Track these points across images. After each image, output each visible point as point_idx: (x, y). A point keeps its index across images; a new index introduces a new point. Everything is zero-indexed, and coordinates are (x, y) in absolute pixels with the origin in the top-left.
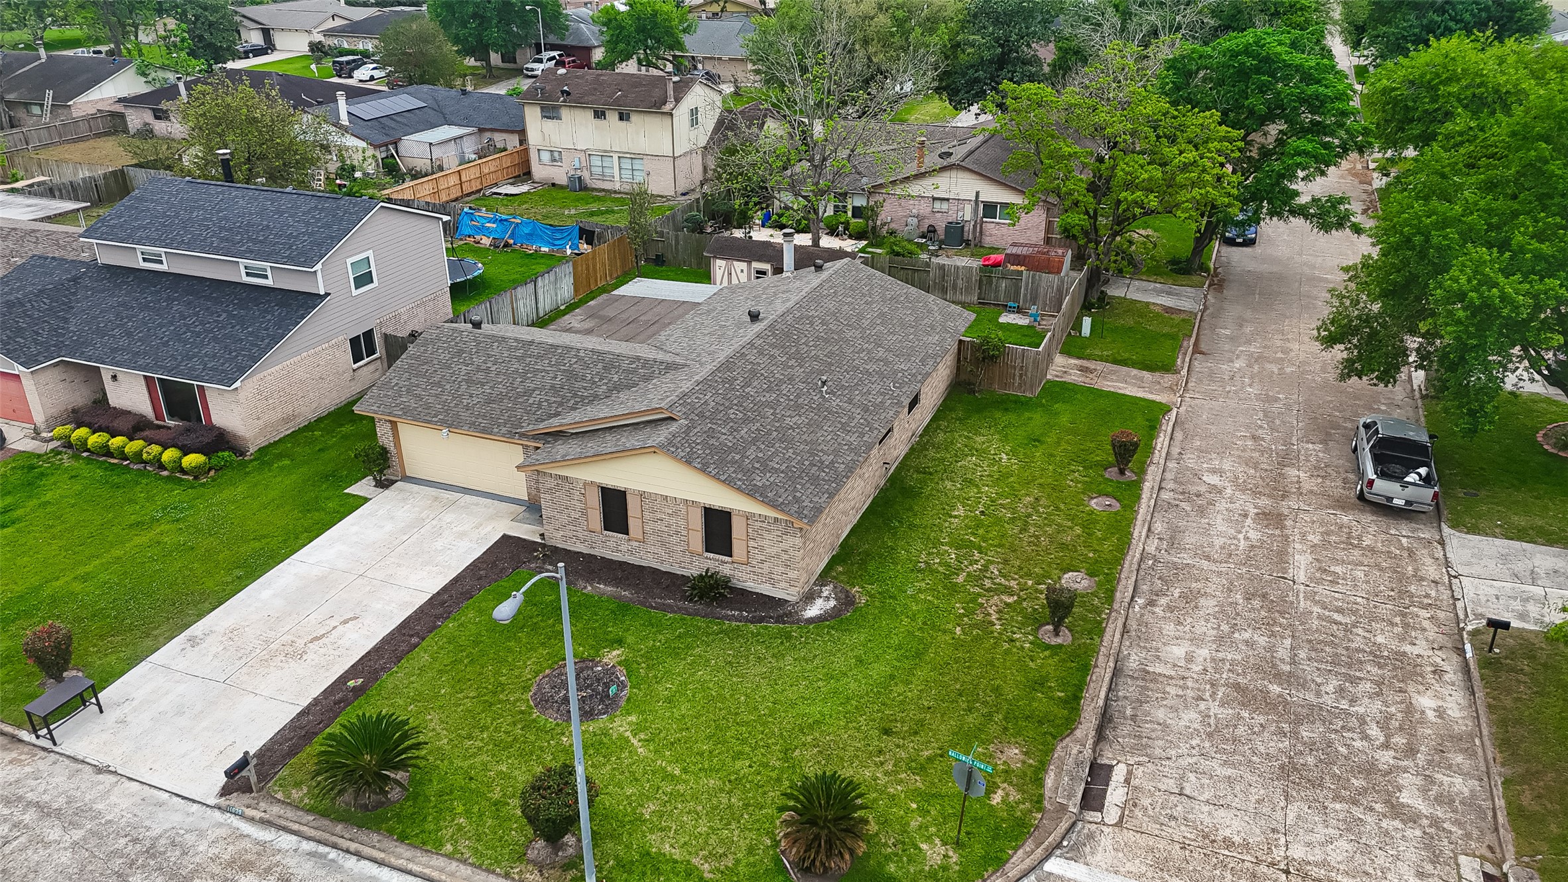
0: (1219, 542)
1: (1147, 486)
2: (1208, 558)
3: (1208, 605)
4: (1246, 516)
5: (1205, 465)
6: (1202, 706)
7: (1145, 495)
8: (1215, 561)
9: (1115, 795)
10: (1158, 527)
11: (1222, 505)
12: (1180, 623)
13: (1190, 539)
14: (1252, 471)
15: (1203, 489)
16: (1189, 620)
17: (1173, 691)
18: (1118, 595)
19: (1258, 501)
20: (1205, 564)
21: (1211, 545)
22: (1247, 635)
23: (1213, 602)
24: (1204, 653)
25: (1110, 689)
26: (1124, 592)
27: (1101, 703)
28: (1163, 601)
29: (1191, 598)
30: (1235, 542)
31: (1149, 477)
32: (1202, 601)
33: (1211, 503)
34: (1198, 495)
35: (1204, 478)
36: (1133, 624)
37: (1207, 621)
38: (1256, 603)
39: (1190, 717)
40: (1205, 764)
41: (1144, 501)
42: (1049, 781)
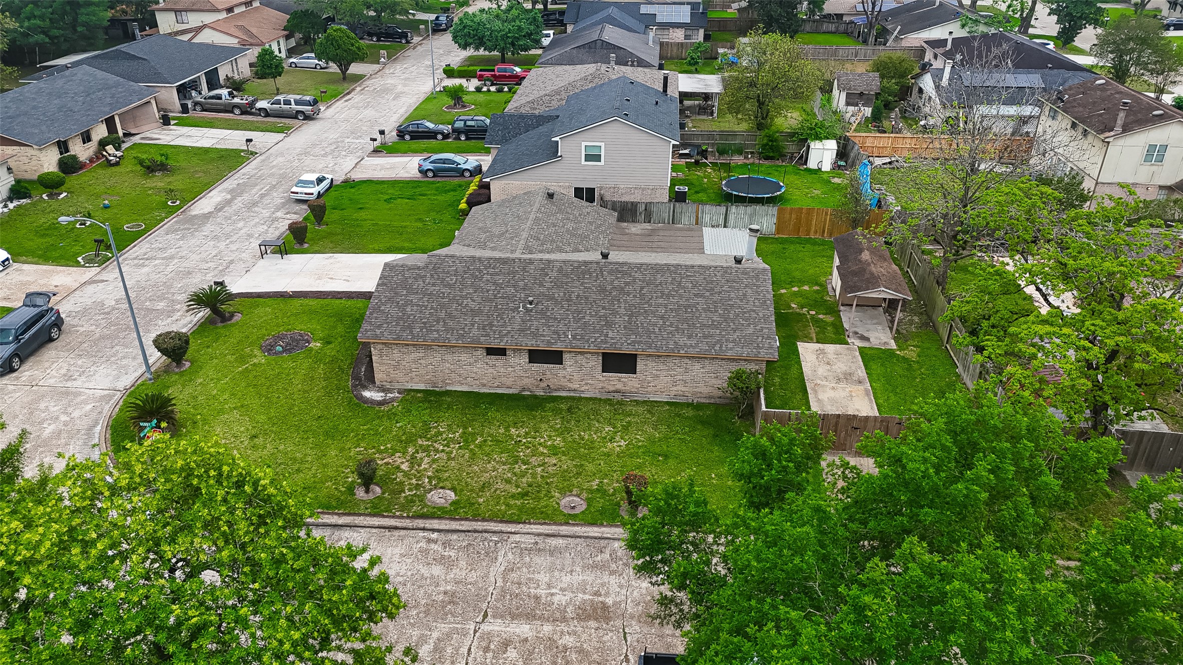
0: (540, 577)
3: (433, 571)
10: (558, 541)
11: (613, 580)
12: (404, 556)
13: (540, 560)
16: (409, 561)
21: (533, 573)
23: (437, 573)
26: (440, 524)
29: (442, 561)
30: (543, 587)
32: (437, 567)
33: (615, 573)
34: (627, 565)
38: (440, 598)
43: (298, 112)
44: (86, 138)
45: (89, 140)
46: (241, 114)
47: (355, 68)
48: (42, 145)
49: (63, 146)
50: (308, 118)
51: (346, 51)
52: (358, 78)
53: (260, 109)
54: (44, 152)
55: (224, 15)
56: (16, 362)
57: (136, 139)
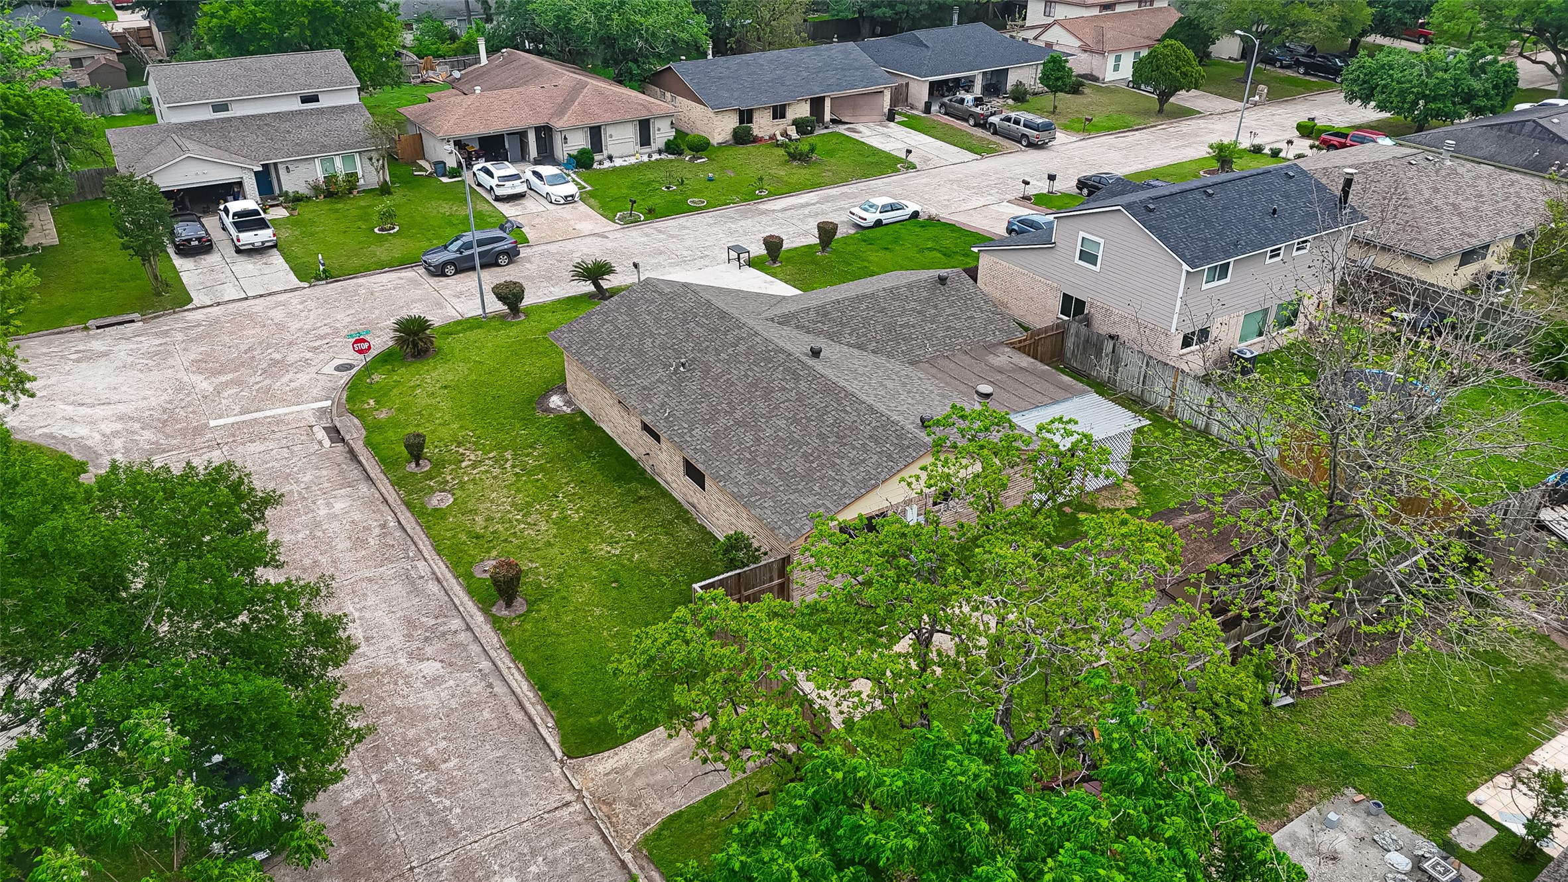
0: (371, 600)
1: (479, 618)
2: (370, 580)
3: (342, 544)
4: (367, 639)
5: (451, 683)
6: (303, 486)
7: (470, 605)
8: (362, 580)
9: (321, 434)
10: (433, 587)
11: (397, 640)
12: (353, 522)
13: (398, 590)
14: (398, 703)
15: (429, 650)
16: (347, 527)
17: (326, 485)
18: (409, 515)
19: (366, 663)
20: (369, 574)
21: (376, 593)
22: (300, 536)
23: (340, 547)
24: (323, 512)
25: (365, 470)
26: (407, 518)
27: (361, 458)
28: (377, 531)
29: (359, 542)
30: (358, 606)
31: (487, 628)
32: (348, 544)
33: (409, 637)
34: (426, 639)
35: (438, 665)
36: (385, 508)
37: (335, 532)
38: (307, 562)
39: (307, 478)
40: (284, 462)
41: (466, 599)
42: (356, 421)
43: (1023, 135)
44: (779, 113)
45: (783, 116)
46: (974, 126)
47: (1182, 98)
48: (720, 110)
49: (746, 116)
50: (1031, 145)
51: (1165, 75)
52: (1185, 113)
53: (991, 124)
54: (720, 116)
55: (1096, 12)
56: (450, 270)
57: (841, 129)
